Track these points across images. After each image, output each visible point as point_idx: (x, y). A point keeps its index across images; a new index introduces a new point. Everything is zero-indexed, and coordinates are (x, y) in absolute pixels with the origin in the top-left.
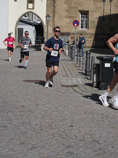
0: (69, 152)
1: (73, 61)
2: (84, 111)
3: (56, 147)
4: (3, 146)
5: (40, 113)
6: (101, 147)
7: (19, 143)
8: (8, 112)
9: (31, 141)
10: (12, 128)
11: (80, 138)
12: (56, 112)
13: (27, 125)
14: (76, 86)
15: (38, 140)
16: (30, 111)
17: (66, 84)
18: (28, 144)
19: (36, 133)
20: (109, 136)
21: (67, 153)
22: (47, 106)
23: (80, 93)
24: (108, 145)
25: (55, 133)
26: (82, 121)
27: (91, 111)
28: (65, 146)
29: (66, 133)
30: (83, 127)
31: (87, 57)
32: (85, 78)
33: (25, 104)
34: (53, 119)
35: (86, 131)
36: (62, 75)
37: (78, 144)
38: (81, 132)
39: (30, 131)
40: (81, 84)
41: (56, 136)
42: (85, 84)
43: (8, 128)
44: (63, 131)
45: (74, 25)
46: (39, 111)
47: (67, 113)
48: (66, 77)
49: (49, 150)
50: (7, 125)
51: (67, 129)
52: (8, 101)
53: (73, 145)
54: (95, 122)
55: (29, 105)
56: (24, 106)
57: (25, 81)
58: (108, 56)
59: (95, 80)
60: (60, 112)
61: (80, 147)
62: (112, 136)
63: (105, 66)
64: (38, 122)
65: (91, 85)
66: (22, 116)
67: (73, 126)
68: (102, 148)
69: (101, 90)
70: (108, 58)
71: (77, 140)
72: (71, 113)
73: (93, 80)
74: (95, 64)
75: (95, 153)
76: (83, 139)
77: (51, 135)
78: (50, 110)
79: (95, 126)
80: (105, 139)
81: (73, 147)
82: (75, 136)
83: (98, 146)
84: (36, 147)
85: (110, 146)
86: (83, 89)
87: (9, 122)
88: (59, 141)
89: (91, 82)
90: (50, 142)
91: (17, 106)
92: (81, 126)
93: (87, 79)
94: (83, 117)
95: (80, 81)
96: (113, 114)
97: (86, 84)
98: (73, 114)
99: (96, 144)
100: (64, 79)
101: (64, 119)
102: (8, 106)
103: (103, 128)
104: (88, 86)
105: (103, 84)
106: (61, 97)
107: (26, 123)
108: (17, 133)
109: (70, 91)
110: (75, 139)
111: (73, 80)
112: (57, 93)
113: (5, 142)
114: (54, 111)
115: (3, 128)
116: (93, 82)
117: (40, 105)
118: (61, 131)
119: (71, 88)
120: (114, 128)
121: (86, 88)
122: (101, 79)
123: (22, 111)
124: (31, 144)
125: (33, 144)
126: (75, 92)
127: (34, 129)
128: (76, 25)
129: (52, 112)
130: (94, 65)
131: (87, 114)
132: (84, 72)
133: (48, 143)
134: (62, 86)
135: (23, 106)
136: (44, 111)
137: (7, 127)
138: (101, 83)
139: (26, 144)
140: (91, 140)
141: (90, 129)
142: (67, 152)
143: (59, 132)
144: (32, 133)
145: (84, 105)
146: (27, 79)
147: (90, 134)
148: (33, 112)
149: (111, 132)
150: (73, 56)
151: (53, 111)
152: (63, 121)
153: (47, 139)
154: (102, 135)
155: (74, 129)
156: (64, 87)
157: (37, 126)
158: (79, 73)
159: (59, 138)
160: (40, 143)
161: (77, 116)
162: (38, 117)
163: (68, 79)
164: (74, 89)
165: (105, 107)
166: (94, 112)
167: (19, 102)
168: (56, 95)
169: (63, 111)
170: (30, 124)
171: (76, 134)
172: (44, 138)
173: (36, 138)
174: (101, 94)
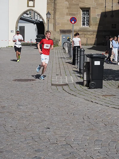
0: (36, 157)
1: (71, 59)
2: (66, 111)
3: (24, 152)
5: (19, 114)
6: (72, 150)
11: (53, 141)
12: (36, 113)
13: (2, 127)
14: (67, 84)
15: (8, 143)
16: (9, 112)
17: (57, 83)
19: (8, 136)
20: (84, 138)
21: (34, 158)
22: (28, 106)
23: (68, 92)
24: (80, 149)
25: (29, 135)
26: (61, 122)
27: (74, 111)
28: (35, 150)
29: (40, 135)
30: (59, 129)
32: (79, 76)
33: (6, 105)
34: (30, 121)
35: (61, 133)
36: (55, 74)
37: (49, 148)
38: (56, 135)
39: (2, 134)
40: (72, 83)
41: (28, 139)
42: (76, 83)
44: (38, 134)
45: (71, 22)
46: (19, 111)
47: (48, 114)
48: (59, 76)
49: (15, 154)
51: (42, 132)
53: (43, 149)
54: (74, 123)
55: (11, 106)
56: (5, 107)
57: (15, 80)
58: (98, 54)
59: (85, 79)
60: (40, 113)
61: (49, 152)
62: (88, 138)
63: (95, 65)
64: (14, 124)
65: (81, 84)
67: (49, 128)
68: (72, 152)
69: (90, 89)
71: (49, 143)
72: (52, 114)
74: (85, 62)
75: (64, 157)
76: (56, 142)
77: (23, 138)
78: (31, 111)
79: (72, 128)
80: (79, 142)
81: (42, 151)
82: (48, 139)
83: (69, 150)
84: (3, 152)
85: (83, 150)
86: (72, 88)
88: (30, 144)
89: (81, 80)
90: (19, 146)
92: (58, 127)
94: (62, 118)
95: (72, 79)
96: (95, 114)
98: (54, 115)
99: (68, 147)
100: (57, 78)
101: (42, 121)
103: (80, 130)
104: (79, 85)
105: (93, 82)
106: (47, 96)
107: (2, 125)
109: (59, 90)
110: (47, 142)
111: (65, 78)
112: (44, 92)
114: (35, 112)
116: (84, 81)
117: (21, 106)
118: (35, 134)
119: (62, 87)
120: (92, 129)
121: (76, 86)
122: (91, 78)
125: (1, 148)
126: (64, 91)
127: (7, 132)
128: (73, 22)
130: (84, 64)
131: (68, 115)
132: (78, 70)
133: (17, 147)
134: (52, 85)
136: (24, 112)
140: (64, 143)
141: (67, 131)
142: (34, 156)
143: (32, 135)
144: (3, 136)
145: (68, 105)
146: (18, 79)
147: (65, 137)
148: (13, 113)
149: (87, 135)
150: (71, 54)
151: (33, 112)
152: (40, 123)
153: (17, 143)
154: (77, 138)
156: (54, 86)
157: (12, 128)
158: (74, 71)
159: (30, 141)
160: (8, 147)
161: (57, 117)
162: (16, 118)
163: (60, 78)
164: (63, 89)
165: (89, 107)
166: (77, 113)
167: (1, 102)
168: (42, 95)
169: (44, 112)
170: (5, 126)
171: (50, 137)
172: (15, 142)
173: (6, 141)
174: (90, 93)
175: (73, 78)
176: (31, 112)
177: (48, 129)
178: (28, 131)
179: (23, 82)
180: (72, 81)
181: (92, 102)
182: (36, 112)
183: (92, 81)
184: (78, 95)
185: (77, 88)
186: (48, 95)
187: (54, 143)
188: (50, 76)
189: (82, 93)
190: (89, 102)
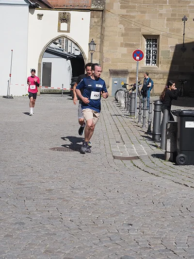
1: (132, 117)
2: (150, 199)
4: (18, 256)
5: (78, 201)
7: (43, 251)
8: (25, 199)
9: (63, 248)
10: (33, 227)
11: (144, 244)
13: (57, 221)
14: (138, 158)
15: (75, 246)
16: (61, 198)
17: (121, 155)
18: (58, 252)
19: (72, 235)
20: (192, 241)
22: (89, 190)
23: (143, 170)
24: (190, 257)
25: (103, 235)
26: (147, 216)
27: (162, 200)
28: (120, 257)
29: (121, 235)
30: (148, 227)
31: (155, 111)
32: (153, 145)
33: (53, 187)
34: (99, 213)
35: (153, 233)
36: (115, 140)
37: (140, 254)
38: (146, 235)
39: (61, 231)
40: (146, 156)
41: (104, 240)
42: (152, 155)
43: (25, 226)
44: (117, 233)
45: (135, 59)
46: (77, 198)
47: (123, 202)
48: (122, 143)
50: (23, 221)
51: (122, 230)
52: (26, 181)
53: (133, 256)
54: (169, 218)
55: (60, 188)
56: (52, 190)
57: (54, 149)
59: (169, 149)
60: (110, 201)
63: (186, 127)
64: (75, 217)
65: (162, 157)
66: (49, 207)
70: (191, 112)
71: (139, 247)
72: (130, 203)
73: (166, 149)
74: (169, 123)
76: (149, 246)
77: (95, 239)
79: (168, 225)
80: (185, 246)
82: (135, 242)
83: (173, 258)
84: (72, 258)
86: (148, 163)
87: (27, 216)
88: (109, 248)
89: (162, 152)
90: (94, 250)
91: (40, 190)
92: (146, 224)
93: (156, 146)
94: (148, 210)
97: (154, 155)
98: (132, 204)
99: (170, 255)
100: (118, 147)
101: (118, 213)
102: (26, 189)
103: (181, 228)
104: (157, 159)
105: (182, 155)
106: (112, 175)
107: (56, 219)
108: (39, 235)
109: (128, 166)
110: (135, 246)
111: (132, 148)
112: (106, 169)
113: (20, 248)
114: (101, 200)
115: (17, 226)
116: (166, 152)
117: (77, 189)
118: (112, 232)
119: (130, 161)
121: (154, 161)
122: (178, 147)
123: (48, 199)
124: (63, 253)
125: (67, 252)
126: (136, 168)
127: (67, 228)
128: (138, 58)
129: (97, 201)
131: (155, 205)
133: (91, 252)
134: (114, 157)
135: (50, 190)
136: (84, 199)
137: (23, 224)
138: (178, 153)
139: (55, 253)
140: (161, 248)
141: (161, 230)
143: (109, 235)
144: (64, 234)
145: (150, 190)
146: (58, 146)
147: (160, 238)
148: (67, 201)
150: (133, 109)
151: (99, 200)
152: (115, 216)
153: (88, 245)
154: (180, 240)
155: (135, 230)
156: (118, 160)
157: (73, 223)
158: (143, 136)
159: (109, 244)
160: (78, 252)
161: (139, 208)
162: (75, 208)
163: (124, 147)
164: (134, 164)
165: (185, 194)
166: (168, 202)
167: (44, 183)
168: (104, 173)
169: (116, 199)
170: (62, 220)
171: (138, 238)
172: (85, 244)
173: (70, 243)
174: (179, 172)
175: (145, 149)
176: (95, 199)
177: (131, 226)
178: (101, 228)
179: (66, 152)
180: (145, 152)
181: (187, 186)
182: (103, 200)
183: (181, 153)
184: (160, 175)
185: (156, 163)
186: (114, 174)
187: (147, 247)
188: (107, 143)
189: (166, 172)
190: (181, 185)
